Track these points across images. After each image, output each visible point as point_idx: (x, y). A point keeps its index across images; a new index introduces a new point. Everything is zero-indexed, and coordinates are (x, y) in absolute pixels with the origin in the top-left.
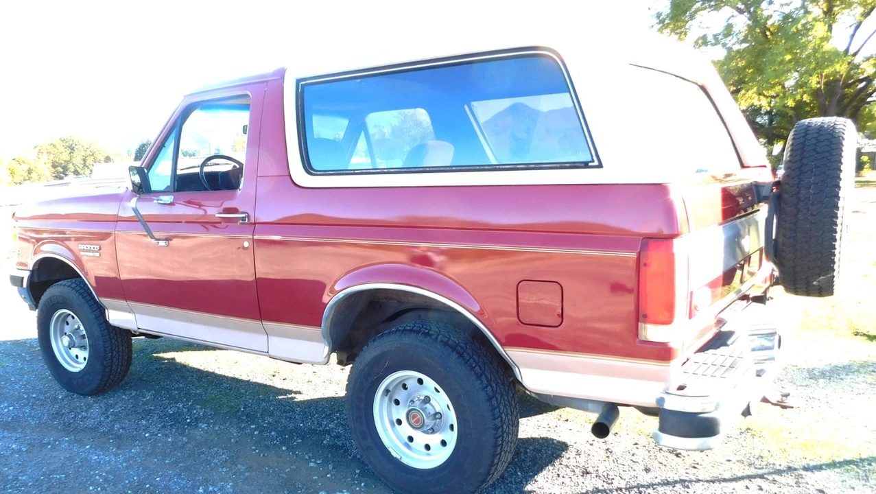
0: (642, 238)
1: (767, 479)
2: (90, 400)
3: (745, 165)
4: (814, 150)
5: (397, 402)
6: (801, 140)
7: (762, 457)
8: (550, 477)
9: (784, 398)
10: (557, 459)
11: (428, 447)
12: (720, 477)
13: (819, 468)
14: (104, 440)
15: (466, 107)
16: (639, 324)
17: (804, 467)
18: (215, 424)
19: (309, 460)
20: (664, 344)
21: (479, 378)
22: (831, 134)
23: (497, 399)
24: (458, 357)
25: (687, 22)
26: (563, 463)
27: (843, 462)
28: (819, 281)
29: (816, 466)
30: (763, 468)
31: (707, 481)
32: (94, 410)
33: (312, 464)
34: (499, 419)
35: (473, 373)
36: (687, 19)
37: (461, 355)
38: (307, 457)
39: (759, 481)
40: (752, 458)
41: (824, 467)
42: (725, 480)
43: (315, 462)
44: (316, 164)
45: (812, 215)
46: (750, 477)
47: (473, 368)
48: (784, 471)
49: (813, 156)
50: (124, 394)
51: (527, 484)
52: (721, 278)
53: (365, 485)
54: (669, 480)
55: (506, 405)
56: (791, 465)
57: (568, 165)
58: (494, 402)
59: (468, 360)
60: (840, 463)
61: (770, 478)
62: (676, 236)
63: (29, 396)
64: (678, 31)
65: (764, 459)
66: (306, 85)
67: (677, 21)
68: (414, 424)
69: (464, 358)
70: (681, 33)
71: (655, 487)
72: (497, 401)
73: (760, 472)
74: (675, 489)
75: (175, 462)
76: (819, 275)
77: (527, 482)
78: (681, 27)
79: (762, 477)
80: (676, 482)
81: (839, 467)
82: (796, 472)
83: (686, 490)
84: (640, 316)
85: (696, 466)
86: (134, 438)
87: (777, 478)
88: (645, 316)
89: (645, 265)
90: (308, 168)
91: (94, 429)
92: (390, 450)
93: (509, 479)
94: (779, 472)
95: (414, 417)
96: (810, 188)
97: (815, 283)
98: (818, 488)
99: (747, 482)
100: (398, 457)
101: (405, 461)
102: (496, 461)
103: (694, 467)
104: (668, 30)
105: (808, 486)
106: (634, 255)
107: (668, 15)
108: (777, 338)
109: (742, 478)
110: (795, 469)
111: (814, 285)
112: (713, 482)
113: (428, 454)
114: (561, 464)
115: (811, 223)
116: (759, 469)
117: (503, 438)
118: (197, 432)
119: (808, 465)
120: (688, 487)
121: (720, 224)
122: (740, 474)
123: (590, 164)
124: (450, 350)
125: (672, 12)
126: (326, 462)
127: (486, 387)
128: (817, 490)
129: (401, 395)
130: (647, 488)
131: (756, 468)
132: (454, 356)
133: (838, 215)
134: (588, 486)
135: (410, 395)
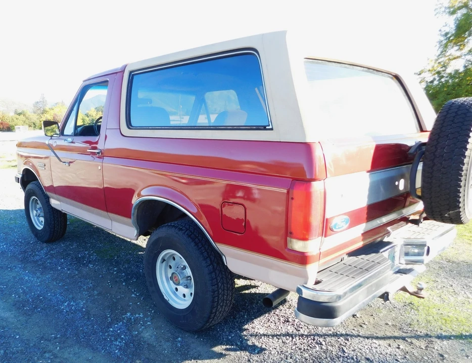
0: (291, 180)
1: (407, 341)
2: (45, 245)
3: (424, 130)
4: (452, 121)
5: (170, 267)
6: (445, 113)
7: (410, 325)
8: (263, 321)
9: (419, 291)
10: (273, 309)
11: (184, 296)
12: (375, 335)
13: (448, 338)
14: (37, 268)
15: (256, 89)
16: (288, 238)
17: (438, 336)
18: (97, 265)
19: (133, 293)
20: (303, 253)
21: (205, 259)
22: (467, 110)
23: (216, 273)
24: (195, 246)
25: (466, 38)
26: (276, 313)
27: (468, 336)
28: (449, 214)
29: (447, 336)
30: (408, 332)
31: (364, 337)
32: (43, 251)
33: (133, 295)
34: (216, 286)
35: (202, 256)
36: (466, 36)
37: (196, 244)
38: (133, 291)
39: (400, 342)
40: (403, 325)
41: (452, 338)
42: (377, 338)
43: (136, 294)
44: (134, 123)
45: (444, 168)
46: (395, 338)
47: (202, 253)
48: (422, 337)
49: (451, 125)
50: (64, 244)
51: (246, 324)
52: (366, 209)
53: (154, 312)
54: (338, 333)
55: (222, 278)
56: (429, 333)
57: (254, 127)
58: (213, 275)
59: (201, 248)
60: (466, 336)
61: (409, 340)
62: (314, 180)
63: (18, 240)
64: (459, 44)
65: (412, 326)
66: (134, 75)
67: (459, 37)
68: (175, 282)
69: (198, 246)
70: (461, 45)
71: (325, 337)
72: (216, 275)
73: (404, 335)
74: (339, 340)
75: (64, 285)
76: (449, 210)
77: (247, 323)
78: (461, 41)
79: (404, 339)
80: (342, 335)
81: (464, 339)
82: (429, 339)
83: (346, 342)
84: (288, 233)
85: (362, 325)
86: (52, 269)
87: (414, 341)
88: (291, 233)
89: (292, 199)
90: (129, 124)
91: (36, 262)
92: (164, 294)
93: (238, 319)
94: (418, 337)
95: (175, 277)
96: (445, 148)
97: (446, 215)
98: (440, 353)
99: (391, 341)
100: (167, 300)
101: (171, 302)
102: (214, 311)
103: (361, 326)
104: (452, 44)
105: (433, 350)
106: (285, 191)
107: (453, 35)
108: (426, 248)
109: (390, 338)
110: (431, 337)
111: (446, 217)
112: (368, 338)
113: (185, 300)
114: (274, 313)
115: (443, 173)
116: (405, 333)
117: (218, 298)
118: (85, 269)
119: (441, 334)
120: (348, 340)
121: (368, 172)
122: (389, 334)
123: (267, 127)
124: (191, 240)
125: (456, 32)
126: (141, 295)
127: (209, 266)
128: (439, 354)
129: (172, 263)
130: (320, 337)
131: (403, 332)
132: (193, 244)
133: (463, 169)
134: (284, 331)
135: (176, 264)
